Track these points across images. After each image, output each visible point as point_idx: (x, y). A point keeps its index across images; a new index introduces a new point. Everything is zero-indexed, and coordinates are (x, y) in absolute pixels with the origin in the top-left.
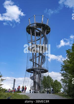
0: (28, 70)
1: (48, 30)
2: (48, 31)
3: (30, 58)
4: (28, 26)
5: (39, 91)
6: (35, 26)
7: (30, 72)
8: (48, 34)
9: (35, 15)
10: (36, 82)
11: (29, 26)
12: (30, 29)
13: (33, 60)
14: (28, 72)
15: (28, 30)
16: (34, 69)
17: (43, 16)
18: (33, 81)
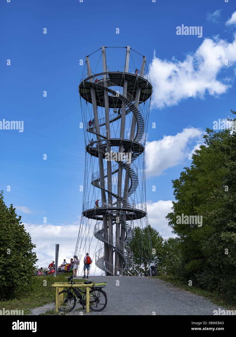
0: (87, 212)
1: (145, 91)
2: (146, 94)
3: (93, 176)
4: (85, 81)
5: (119, 270)
6: (105, 80)
7: (94, 218)
8: (144, 101)
9: (103, 48)
10: (111, 247)
11: (88, 81)
12: (89, 89)
13: (103, 183)
14: (89, 218)
15: (86, 91)
16: (106, 210)
17: (129, 47)
18: (102, 244)
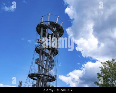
4: (40, 23)
9: (49, 14)
12: (41, 28)
17: (58, 16)
